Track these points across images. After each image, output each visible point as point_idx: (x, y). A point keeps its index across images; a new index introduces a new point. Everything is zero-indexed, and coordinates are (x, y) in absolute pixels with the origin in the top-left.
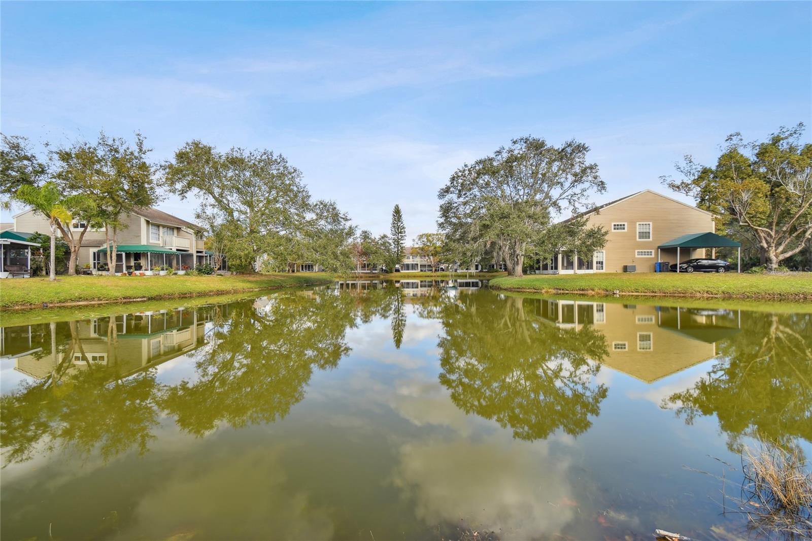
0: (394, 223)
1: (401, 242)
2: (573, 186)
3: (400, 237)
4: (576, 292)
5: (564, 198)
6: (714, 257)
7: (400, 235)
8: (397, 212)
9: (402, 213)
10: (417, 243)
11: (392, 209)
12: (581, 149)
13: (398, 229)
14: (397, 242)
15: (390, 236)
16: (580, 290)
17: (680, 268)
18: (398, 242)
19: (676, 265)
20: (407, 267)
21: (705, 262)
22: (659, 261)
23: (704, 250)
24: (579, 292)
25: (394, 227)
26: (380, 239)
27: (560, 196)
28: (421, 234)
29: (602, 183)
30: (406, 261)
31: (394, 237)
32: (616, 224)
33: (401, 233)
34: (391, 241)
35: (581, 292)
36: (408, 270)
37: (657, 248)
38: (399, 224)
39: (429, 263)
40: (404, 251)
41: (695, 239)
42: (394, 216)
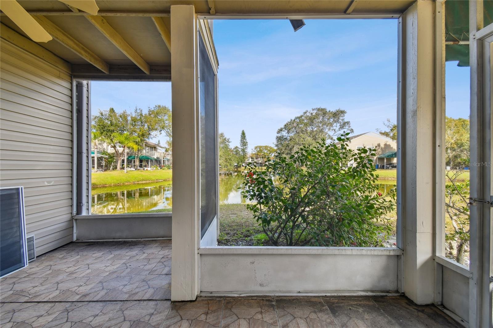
0: (242, 140)
1: (246, 150)
2: (340, 130)
3: (245, 148)
5: (335, 135)
8: (243, 134)
9: (246, 134)
10: (254, 151)
11: (241, 132)
12: (343, 112)
13: (244, 143)
14: (243, 150)
15: (240, 147)
17: (386, 167)
19: (384, 166)
22: (377, 164)
23: (396, 159)
25: (242, 142)
26: (234, 149)
28: (256, 146)
29: (352, 130)
30: (248, 161)
31: (242, 147)
32: (358, 146)
33: (245, 145)
34: (240, 150)
37: (376, 158)
38: (244, 141)
39: (260, 162)
40: (247, 155)
41: (392, 154)
42: (241, 136)
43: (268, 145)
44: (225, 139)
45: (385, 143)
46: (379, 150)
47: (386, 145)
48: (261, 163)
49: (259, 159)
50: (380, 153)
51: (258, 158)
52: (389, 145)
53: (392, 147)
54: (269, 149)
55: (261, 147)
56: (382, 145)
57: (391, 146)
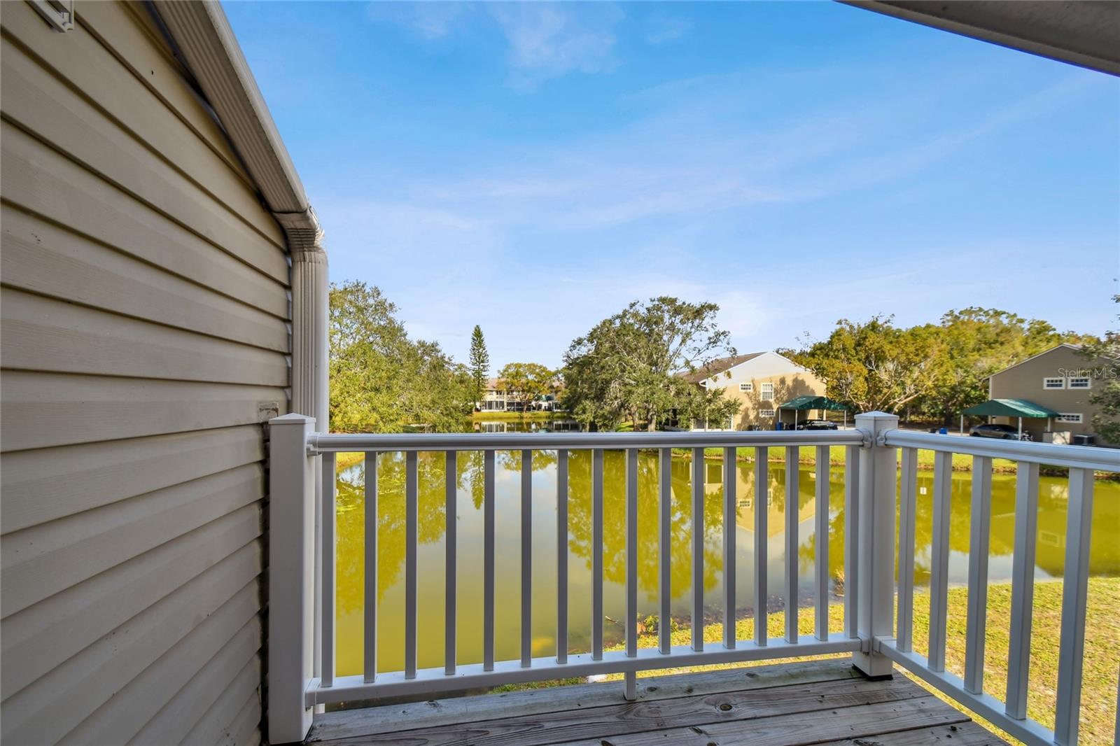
0: (474, 349)
1: (484, 373)
2: (707, 349)
3: (482, 367)
4: (714, 458)
6: (825, 419)
7: (481, 364)
8: (478, 334)
9: (485, 337)
10: (503, 376)
11: (472, 330)
12: (712, 308)
13: (479, 358)
15: (470, 366)
16: (717, 455)
17: (798, 428)
18: (479, 373)
19: (794, 425)
20: (490, 405)
21: (817, 424)
22: (780, 421)
23: (816, 411)
24: (716, 458)
25: (474, 354)
27: (695, 357)
28: (509, 364)
30: (490, 397)
31: (474, 367)
32: (742, 383)
33: (483, 362)
34: (470, 373)
35: (718, 458)
36: (491, 408)
37: (778, 409)
38: (480, 350)
39: (518, 400)
40: (487, 385)
41: (810, 403)
42: (474, 339)
43: (535, 363)
44: (443, 357)
45: (795, 377)
46: (783, 391)
47: (795, 380)
48: (519, 404)
49: (515, 393)
50: (785, 398)
51: (512, 391)
52: (803, 382)
53: (808, 386)
54: (537, 371)
55: (520, 366)
56: (789, 382)
57: (807, 384)
